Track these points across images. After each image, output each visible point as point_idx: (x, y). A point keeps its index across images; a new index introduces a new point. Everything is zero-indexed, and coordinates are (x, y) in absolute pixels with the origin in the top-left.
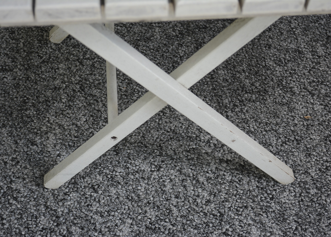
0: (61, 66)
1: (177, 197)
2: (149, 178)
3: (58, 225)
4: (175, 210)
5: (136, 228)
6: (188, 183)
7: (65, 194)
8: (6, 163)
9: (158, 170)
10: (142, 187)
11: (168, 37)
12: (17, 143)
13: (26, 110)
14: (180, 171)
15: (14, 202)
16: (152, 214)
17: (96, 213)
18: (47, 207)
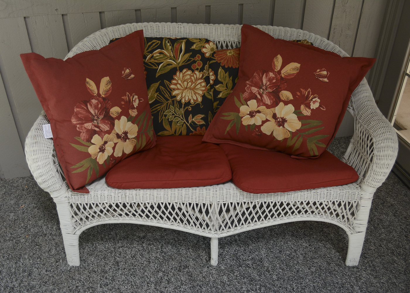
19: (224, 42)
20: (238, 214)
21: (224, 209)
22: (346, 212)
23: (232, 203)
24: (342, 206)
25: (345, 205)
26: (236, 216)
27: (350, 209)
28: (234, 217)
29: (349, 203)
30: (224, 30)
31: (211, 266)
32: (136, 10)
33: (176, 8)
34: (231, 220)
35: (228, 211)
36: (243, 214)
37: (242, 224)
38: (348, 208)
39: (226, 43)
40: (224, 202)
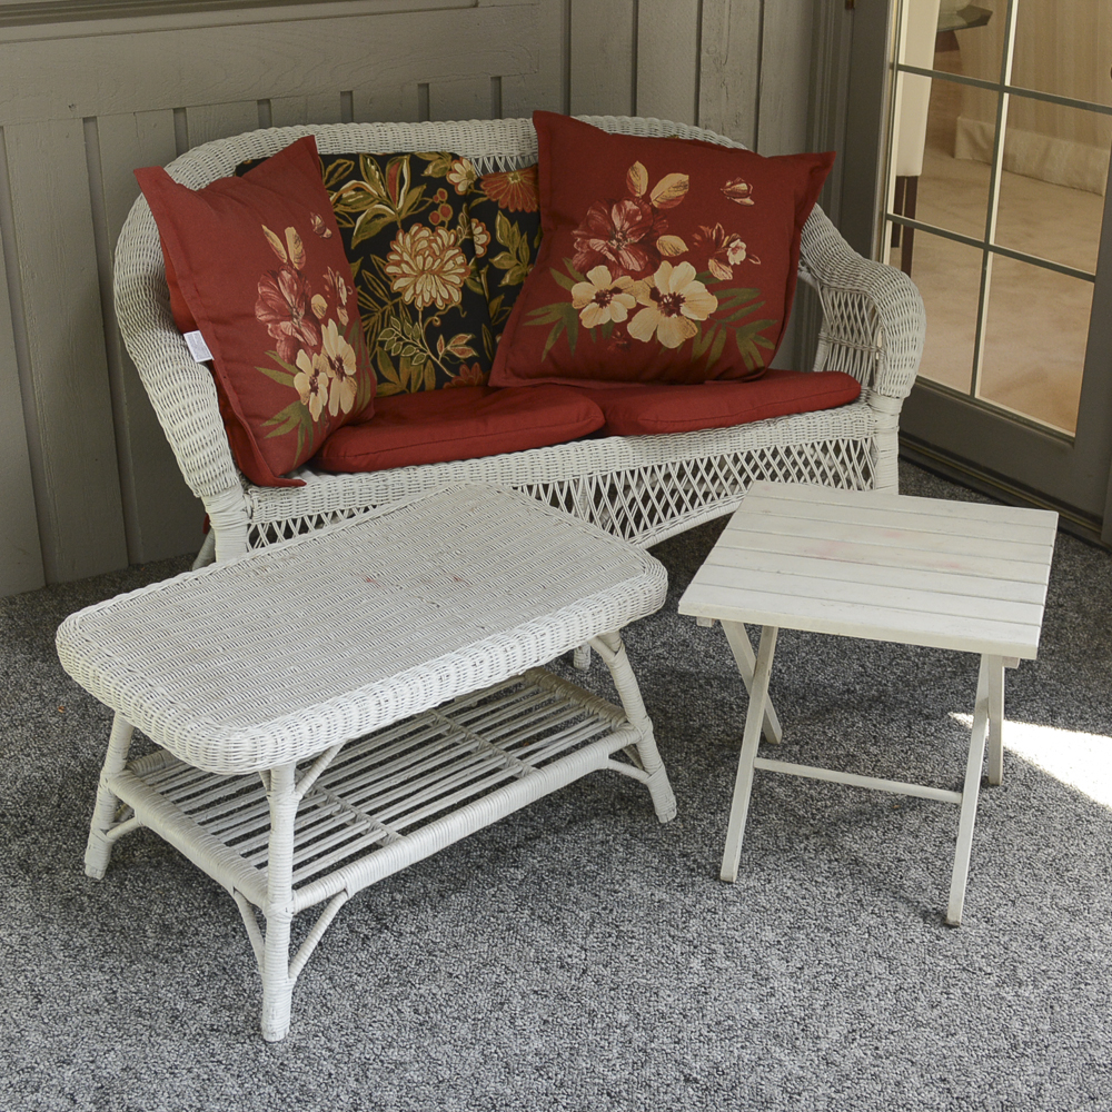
0: (594, 821)
1: (804, 898)
2: (764, 891)
3: (695, 947)
4: (809, 909)
5: (779, 931)
6: (807, 885)
7: (684, 922)
8: (598, 913)
9: (769, 882)
10: (762, 899)
11: (698, 772)
12: (596, 895)
13: (584, 866)
14: (792, 877)
15: (634, 941)
16: (787, 917)
17: (729, 929)
18: (673, 937)
19: (489, 159)
20: (634, 500)
21: (605, 491)
22: (853, 469)
23: (619, 474)
24: (844, 453)
25: (848, 450)
26: (631, 507)
27: (859, 459)
28: (626, 508)
29: (855, 443)
30: (485, 131)
31: (577, 670)
32: (260, 102)
33: (351, 92)
34: (622, 516)
35: (613, 493)
36: (646, 498)
37: (645, 528)
38: (854, 456)
39: (492, 161)
40: (604, 473)
